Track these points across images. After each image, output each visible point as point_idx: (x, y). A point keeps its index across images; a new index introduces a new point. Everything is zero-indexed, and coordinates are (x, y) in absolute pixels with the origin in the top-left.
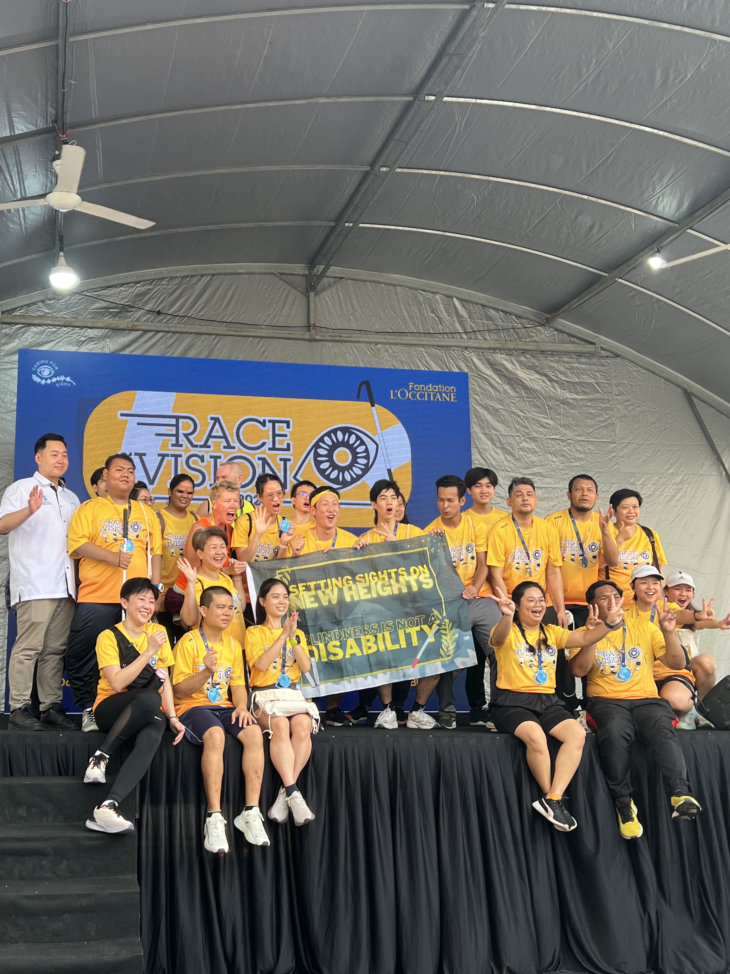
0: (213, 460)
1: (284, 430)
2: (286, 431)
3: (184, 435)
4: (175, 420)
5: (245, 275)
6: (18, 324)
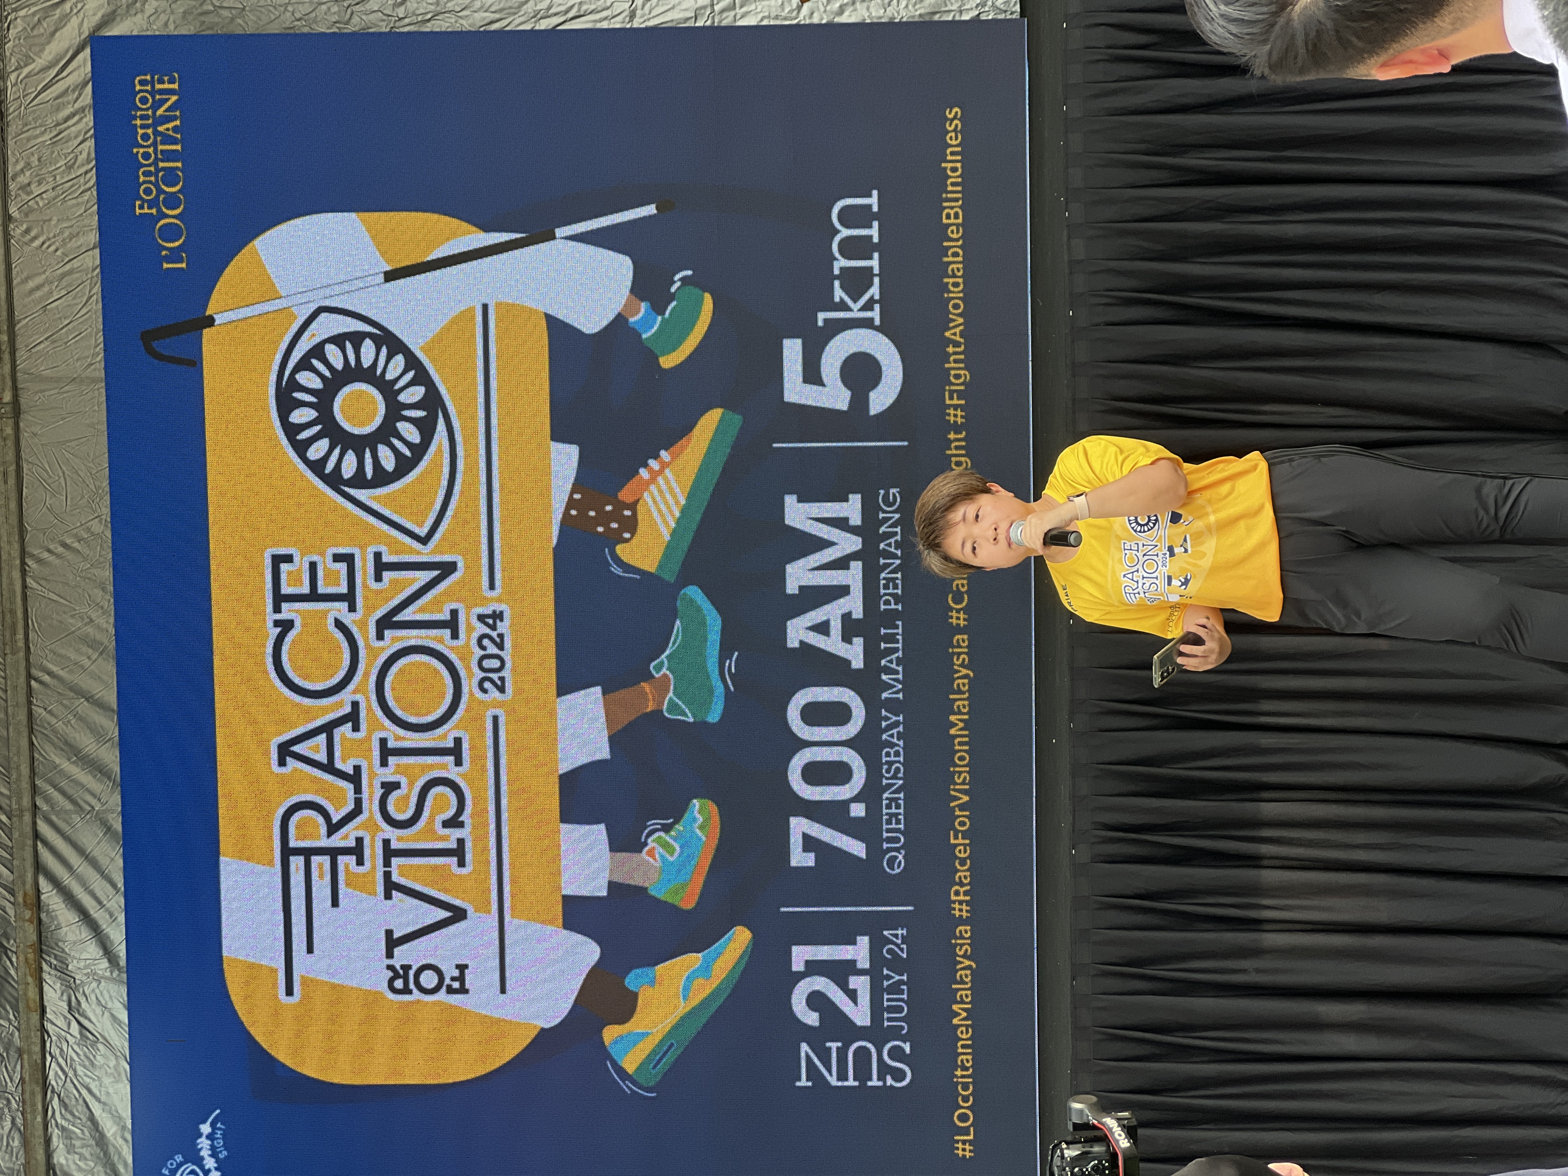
0: (392, 760)
1: (299, 571)
2: (301, 563)
3: (330, 834)
4: (292, 858)
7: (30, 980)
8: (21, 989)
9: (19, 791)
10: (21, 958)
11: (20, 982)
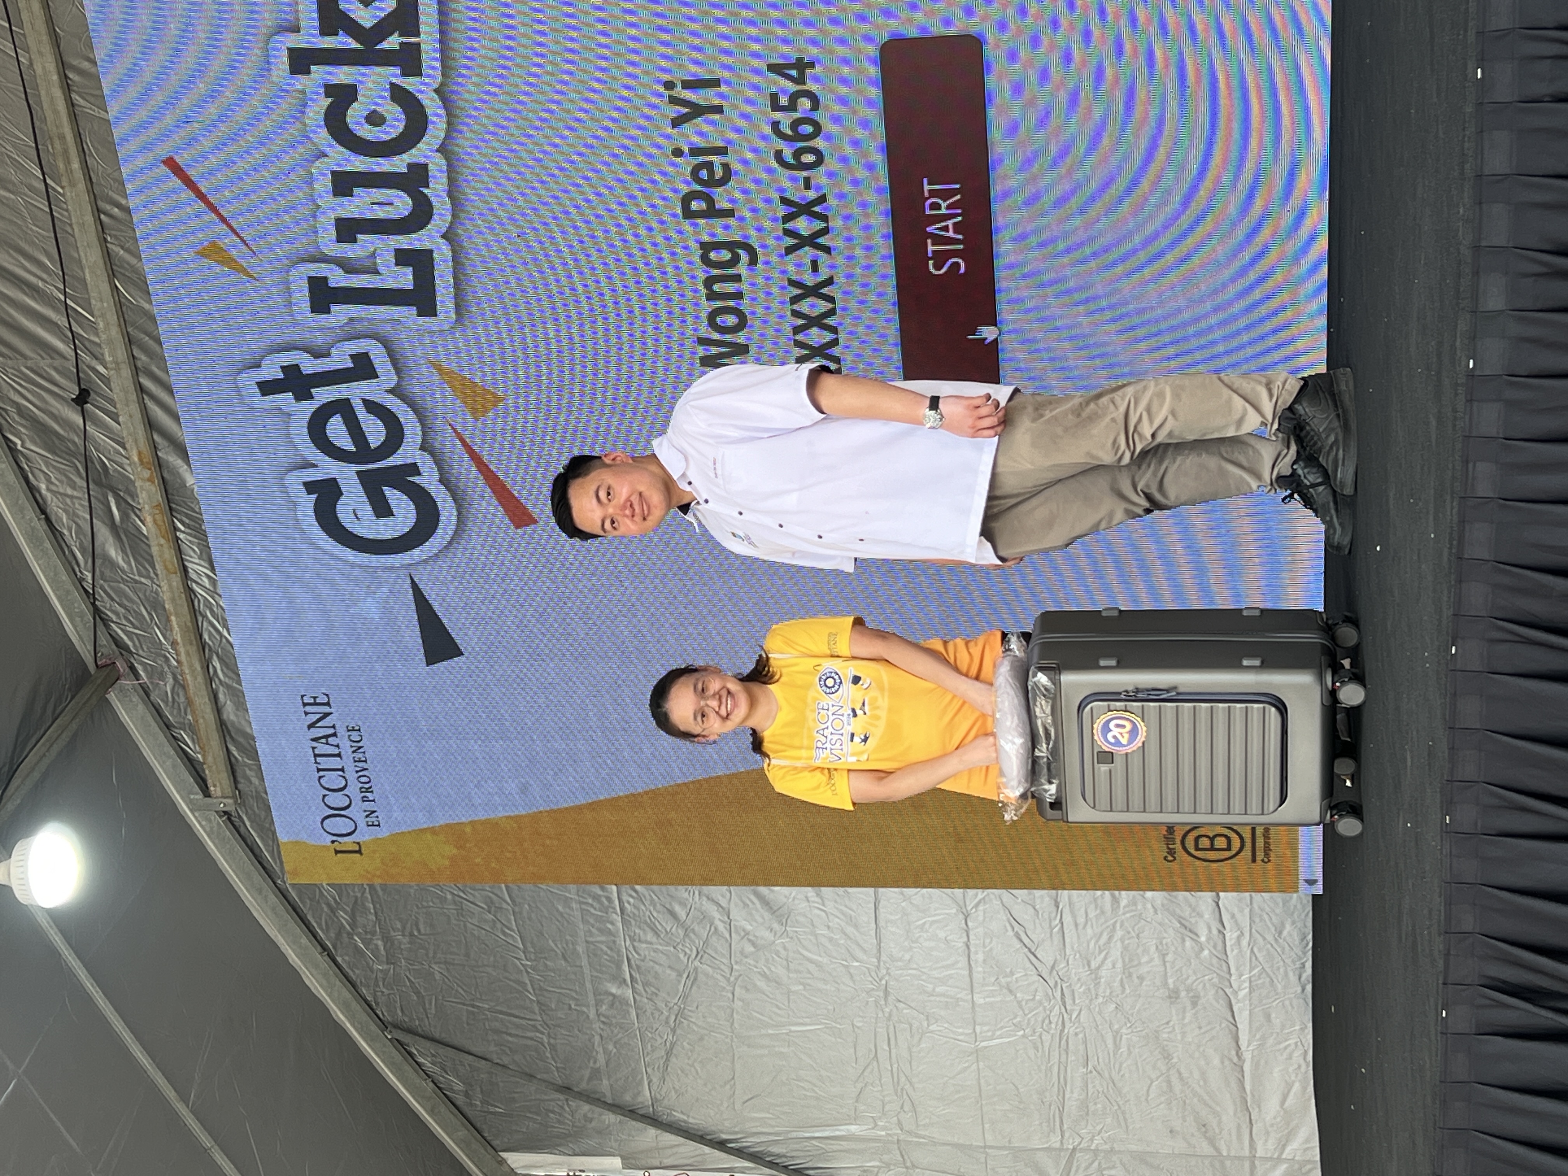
6: (228, 750)
7: (162, 541)
8: (155, 550)
9: (110, 342)
10: (149, 519)
11: (153, 543)
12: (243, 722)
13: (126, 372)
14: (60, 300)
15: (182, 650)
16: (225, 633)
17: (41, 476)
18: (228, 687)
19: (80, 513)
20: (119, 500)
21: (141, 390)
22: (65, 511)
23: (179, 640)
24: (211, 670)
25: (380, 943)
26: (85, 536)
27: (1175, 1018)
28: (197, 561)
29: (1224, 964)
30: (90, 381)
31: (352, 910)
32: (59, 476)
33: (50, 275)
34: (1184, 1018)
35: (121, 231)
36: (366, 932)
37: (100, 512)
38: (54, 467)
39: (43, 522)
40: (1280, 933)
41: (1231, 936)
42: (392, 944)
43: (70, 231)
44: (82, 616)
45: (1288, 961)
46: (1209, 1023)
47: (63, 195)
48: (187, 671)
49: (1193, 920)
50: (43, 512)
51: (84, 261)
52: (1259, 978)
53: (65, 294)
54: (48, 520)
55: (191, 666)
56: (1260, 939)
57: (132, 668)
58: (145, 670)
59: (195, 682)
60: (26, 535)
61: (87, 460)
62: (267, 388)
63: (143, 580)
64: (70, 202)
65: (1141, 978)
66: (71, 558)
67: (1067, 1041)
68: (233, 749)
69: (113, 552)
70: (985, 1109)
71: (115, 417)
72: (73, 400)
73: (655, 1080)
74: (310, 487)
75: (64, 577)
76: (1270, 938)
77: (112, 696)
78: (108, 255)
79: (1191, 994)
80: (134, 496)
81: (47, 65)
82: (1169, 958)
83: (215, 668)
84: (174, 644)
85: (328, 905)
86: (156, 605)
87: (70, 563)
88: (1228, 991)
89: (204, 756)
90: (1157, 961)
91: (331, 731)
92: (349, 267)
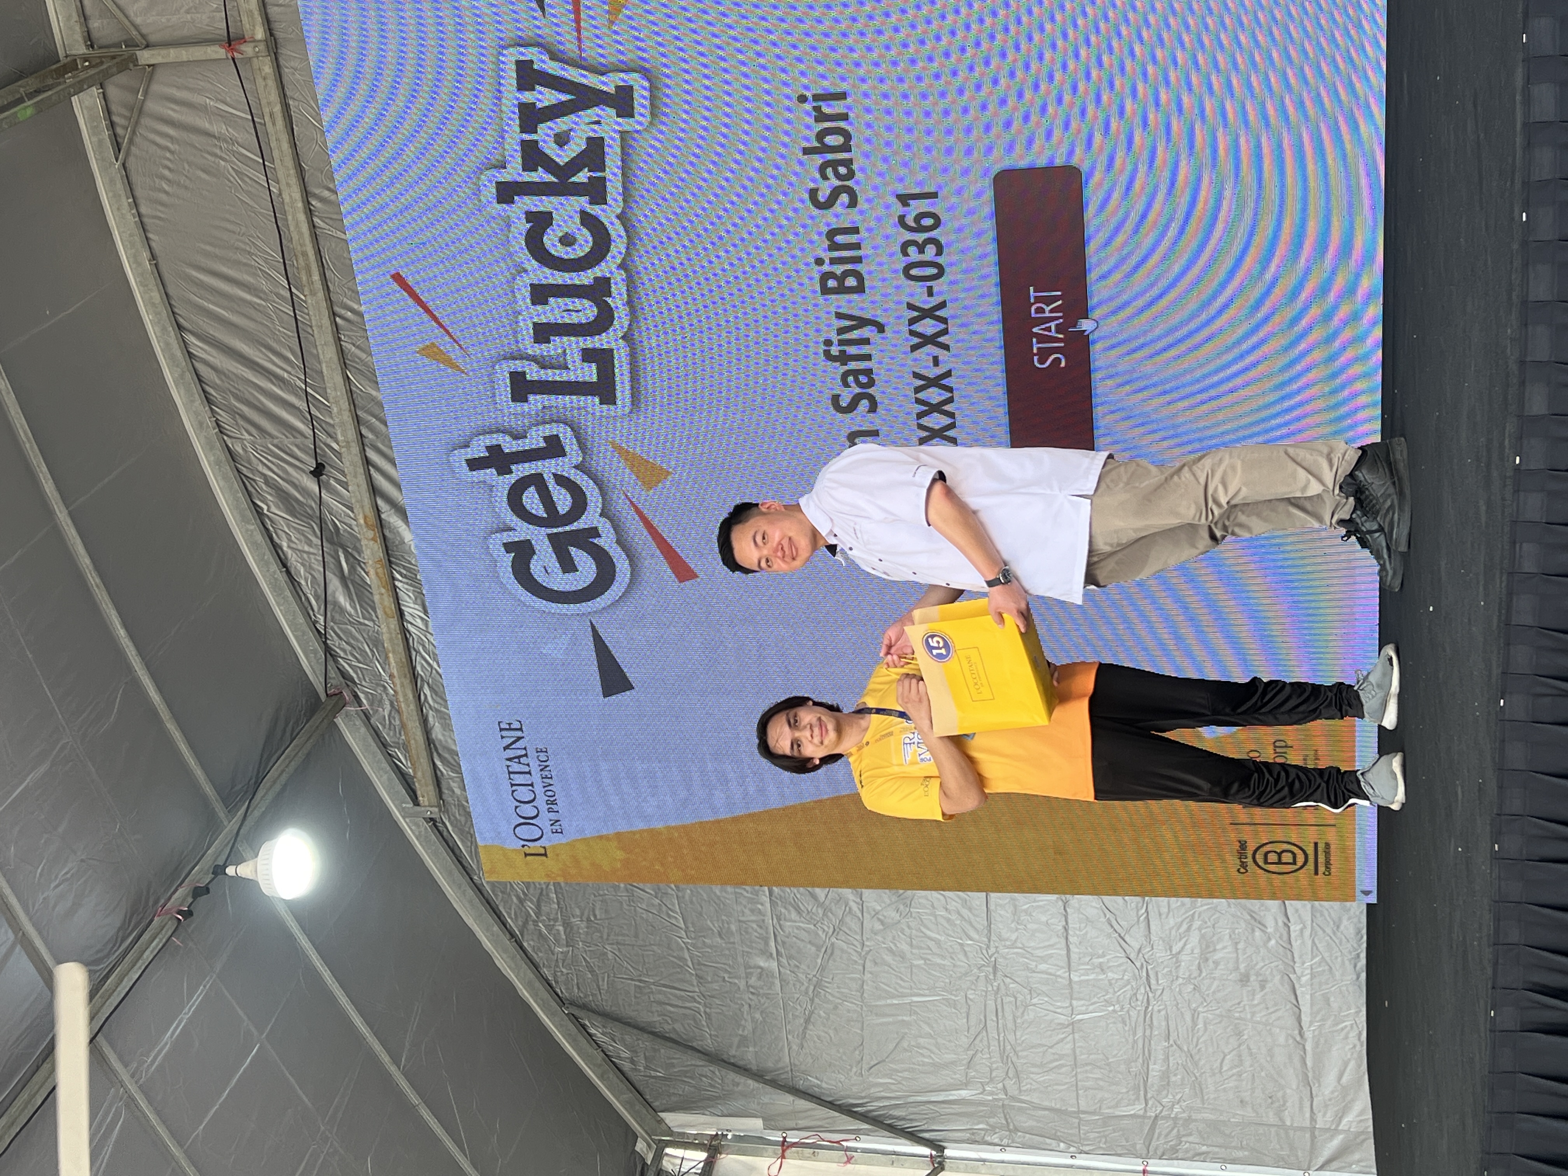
5: (153, 244)
6: (434, 764)
7: (383, 591)
8: (376, 598)
9: (342, 424)
10: (372, 572)
11: (375, 591)
12: (449, 741)
13: (355, 449)
14: (301, 389)
15: (397, 681)
16: (435, 665)
17: (283, 535)
18: (437, 711)
19: (315, 566)
20: (348, 555)
21: (367, 462)
22: (303, 564)
23: (396, 673)
24: (422, 698)
25: (561, 928)
26: (319, 585)
27: (1245, 999)
28: (412, 605)
29: (1289, 953)
30: (325, 455)
31: (538, 901)
32: (298, 536)
33: (293, 367)
34: (1253, 1000)
35: (352, 330)
36: (549, 920)
37: (332, 566)
38: (295, 528)
39: (284, 574)
40: (1338, 927)
41: (1295, 928)
42: (572, 928)
43: (311, 331)
44: (315, 652)
45: (1345, 952)
46: (1276, 1005)
47: (305, 302)
48: (401, 699)
49: (1262, 914)
50: (284, 565)
51: (321, 357)
52: (1320, 965)
53: (306, 383)
54: (288, 572)
55: (405, 695)
56: (1320, 932)
57: (356, 697)
58: (367, 699)
59: (409, 709)
60: (269, 584)
61: (321, 521)
62: (474, 464)
63: (366, 622)
64: (311, 308)
65: (1216, 963)
66: (306, 604)
67: (1151, 1017)
68: (438, 763)
69: (342, 600)
70: (1079, 1077)
71: (345, 485)
72: (311, 472)
73: (795, 1047)
74: (509, 547)
75: (301, 620)
76: (1329, 931)
77: (339, 721)
78: (341, 352)
79: (1260, 978)
80: (360, 552)
81: (293, 195)
82: (1241, 946)
83: (425, 695)
84: (391, 676)
85: (518, 897)
86: (376, 643)
87: (306, 609)
88: (1292, 976)
89: (414, 771)
90: (1230, 949)
91: (524, 752)
92: (543, 363)
